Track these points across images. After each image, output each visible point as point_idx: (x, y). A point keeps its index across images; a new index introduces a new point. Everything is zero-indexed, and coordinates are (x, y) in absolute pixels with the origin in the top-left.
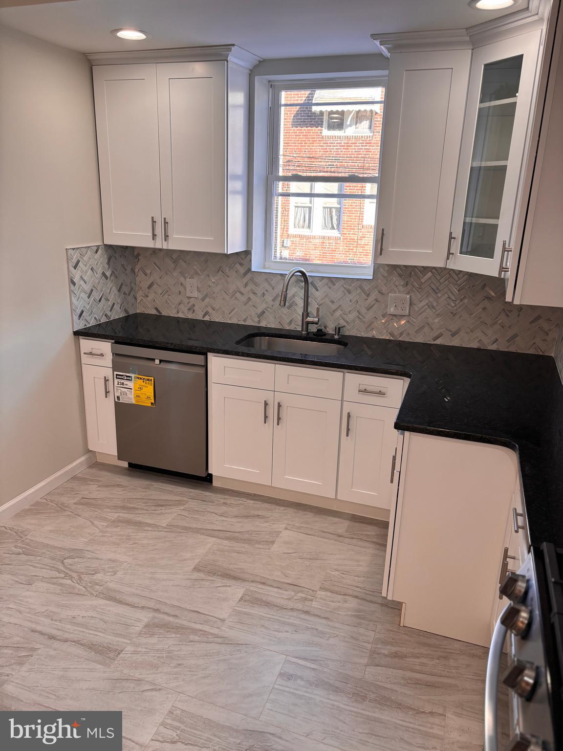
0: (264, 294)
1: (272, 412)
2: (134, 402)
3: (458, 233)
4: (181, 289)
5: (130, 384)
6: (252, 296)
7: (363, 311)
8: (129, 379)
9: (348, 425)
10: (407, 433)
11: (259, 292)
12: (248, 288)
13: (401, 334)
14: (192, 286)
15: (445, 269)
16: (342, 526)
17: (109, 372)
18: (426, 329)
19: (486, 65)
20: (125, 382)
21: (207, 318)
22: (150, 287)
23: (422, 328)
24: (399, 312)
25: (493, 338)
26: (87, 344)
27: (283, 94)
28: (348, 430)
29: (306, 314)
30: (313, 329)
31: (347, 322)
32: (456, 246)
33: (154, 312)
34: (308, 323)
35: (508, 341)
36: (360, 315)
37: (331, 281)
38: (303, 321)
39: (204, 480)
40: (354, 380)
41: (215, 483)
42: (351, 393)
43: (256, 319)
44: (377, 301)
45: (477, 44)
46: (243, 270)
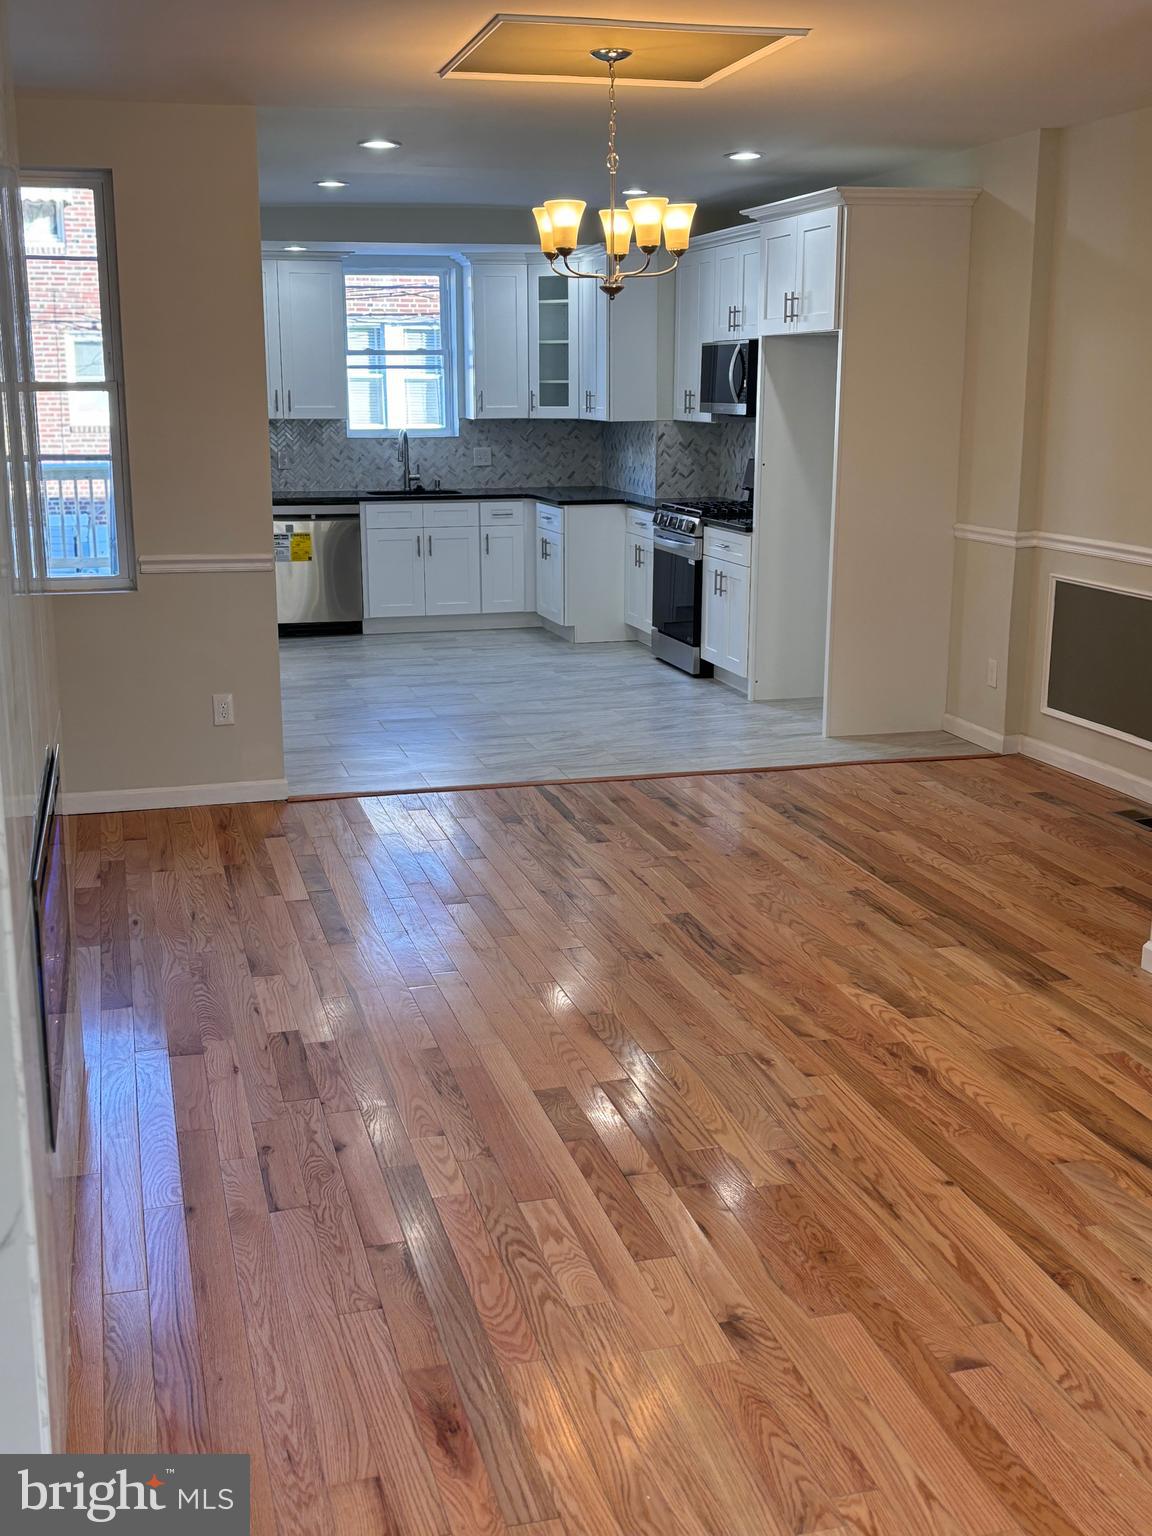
0: (360, 459)
1: (424, 546)
3: (537, 391)
5: (287, 542)
6: (348, 461)
7: (454, 465)
9: (486, 546)
10: (566, 507)
11: (355, 457)
12: (344, 454)
13: (487, 483)
15: (528, 421)
18: (507, 475)
19: (540, 278)
20: (281, 541)
23: (504, 474)
24: (486, 464)
25: (558, 477)
27: (347, 277)
28: (487, 550)
29: (407, 471)
30: (413, 487)
31: (440, 477)
32: (537, 400)
34: (410, 479)
35: (569, 477)
36: (451, 470)
37: (423, 441)
38: (406, 478)
39: (353, 628)
40: (488, 506)
41: (365, 631)
42: (486, 519)
43: (354, 484)
44: (464, 455)
45: (531, 263)
46: (337, 440)
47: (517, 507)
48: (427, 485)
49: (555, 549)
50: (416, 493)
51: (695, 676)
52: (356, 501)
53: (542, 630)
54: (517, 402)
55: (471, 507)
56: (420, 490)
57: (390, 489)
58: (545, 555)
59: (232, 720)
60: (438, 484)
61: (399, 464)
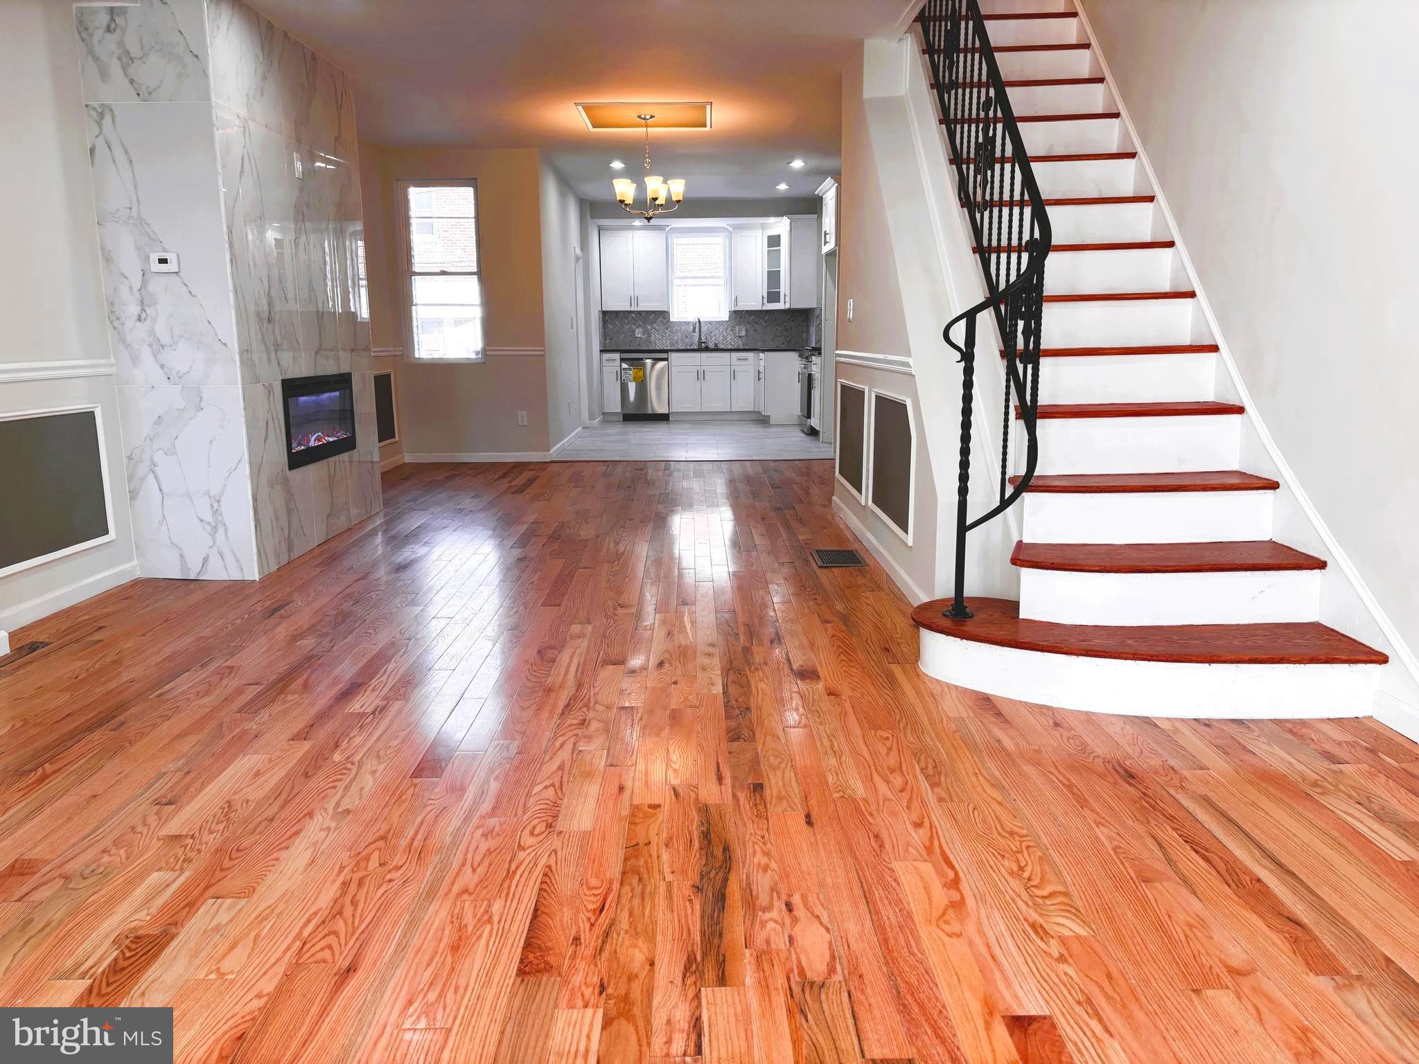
3: (765, 296)
4: (632, 333)
5: (631, 372)
6: (671, 333)
7: (725, 335)
8: (630, 369)
9: (734, 375)
10: (766, 352)
11: (674, 331)
12: (669, 330)
14: (638, 331)
15: (763, 311)
16: (737, 421)
17: (618, 368)
19: (768, 236)
20: (627, 371)
22: (613, 334)
23: (753, 340)
24: (743, 335)
26: (606, 356)
27: (674, 239)
28: (734, 378)
29: (700, 339)
30: (703, 346)
31: (716, 341)
32: (764, 300)
33: (618, 346)
34: (702, 342)
36: (725, 338)
37: (710, 323)
38: (700, 342)
39: (665, 418)
40: (735, 355)
41: (672, 418)
42: (734, 361)
43: (672, 345)
44: (731, 330)
45: (763, 227)
46: (665, 322)
47: (750, 355)
48: (711, 346)
49: (762, 376)
50: (703, 348)
51: (808, 434)
52: (666, 351)
53: (762, 420)
54: (755, 300)
55: (727, 355)
56: (706, 347)
58: (759, 379)
59: (526, 423)
60: (716, 345)
61: (697, 334)
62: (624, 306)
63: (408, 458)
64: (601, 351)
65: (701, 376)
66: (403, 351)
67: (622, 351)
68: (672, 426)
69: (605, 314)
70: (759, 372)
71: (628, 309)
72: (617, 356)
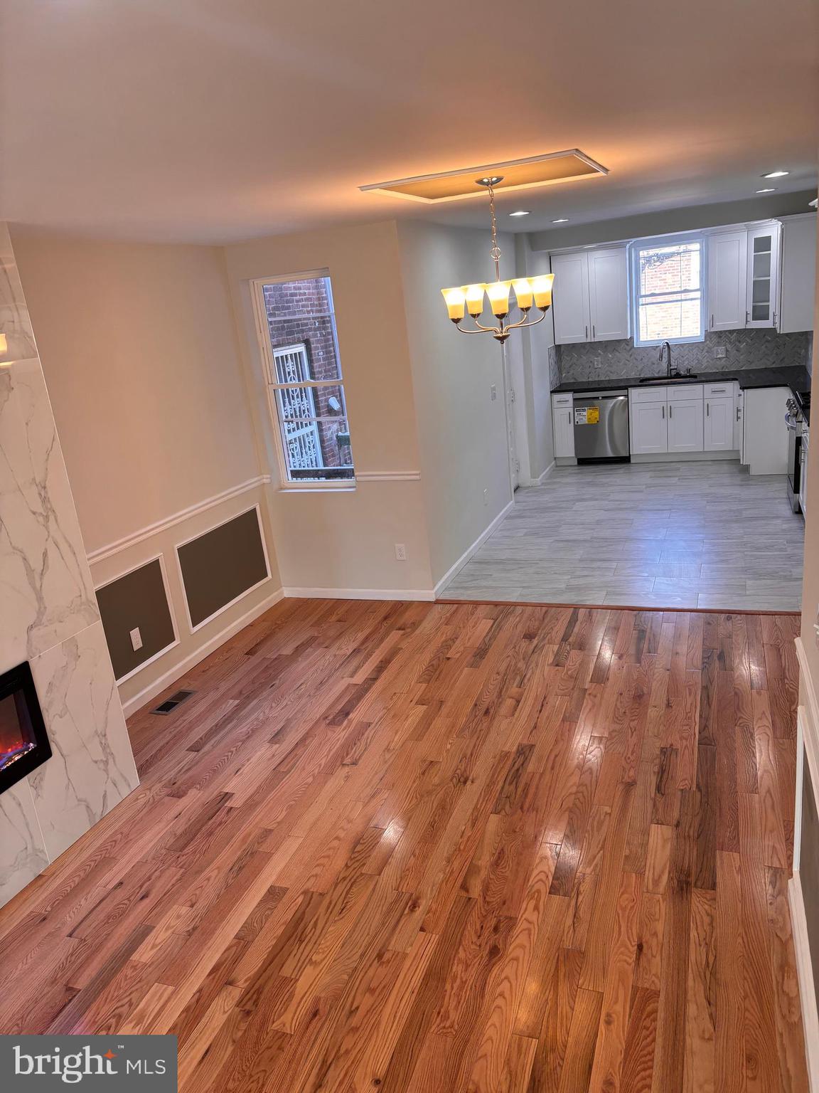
0: (642, 359)
1: (667, 412)
2: (587, 423)
3: (750, 311)
4: (591, 365)
5: (585, 413)
6: (635, 361)
7: (701, 359)
8: (584, 410)
9: (707, 410)
10: (747, 390)
11: (639, 358)
12: (632, 357)
13: (723, 368)
14: (598, 361)
15: (745, 329)
16: (710, 463)
17: (571, 410)
18: (737, 363)
19: (755, 239)
20: (582, 413)
21: (607, 378)
22: (571, 366)
23: (734, 362)
24: (722, 357)
25: (772, 361)
26: (557, 397)
27: (640, 252)
28: (708, 413)
29: (669, 364)
30: (673, 373)
31: (692, 366)
32: (750, 317)
33: (572, 381)
34: (671, 370)
35: (781, 361)
36: (699, 361)
37: (681, 344)
38: (668, 368)
39: (625, 460)
40: (709, 387)
41: (632, 461)
42: (709, 393)
43: (638, 374)
44: (707, 352)
45: (749, 230)
46: (628, 348)
47: (728, 387)
48: (683, 372)
49: (741, 414)
52: (627, 387)
53: (742, 470)
54: (737, 317)
55: (700, 386)
56: (678, 375)
57: (661, 375)
58: (738, 418)
60: (689, 370)
61: (665, 360)
62: (579, 338)
63: (288, 592)
64: (552, 392)
65: (667, 413)
66: (270, 478)
67: (575, 391)
68: (633, 468)
69: (558, 348)
70: (738, 411)
71: (584, 340)
72: (569, 396)
